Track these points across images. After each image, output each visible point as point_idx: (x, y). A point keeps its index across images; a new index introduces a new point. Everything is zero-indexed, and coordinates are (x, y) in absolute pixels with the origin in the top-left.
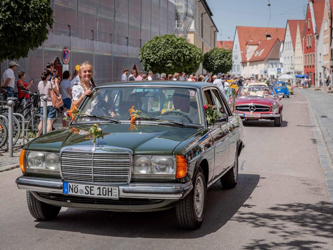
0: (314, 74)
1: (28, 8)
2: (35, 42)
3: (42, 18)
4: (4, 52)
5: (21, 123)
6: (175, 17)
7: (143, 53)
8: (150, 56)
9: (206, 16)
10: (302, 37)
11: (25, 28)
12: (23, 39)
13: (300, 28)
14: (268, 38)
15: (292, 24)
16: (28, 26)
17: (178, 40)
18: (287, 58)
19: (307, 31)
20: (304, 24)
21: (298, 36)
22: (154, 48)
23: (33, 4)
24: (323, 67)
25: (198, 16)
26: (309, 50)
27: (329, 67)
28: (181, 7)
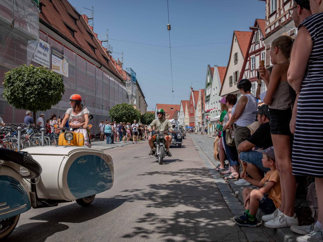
0: (194, 126)
1: (51, 83)
2: (55, 102)
3: (59, 89)
4: (38, 106)
5: (48, 142)
6: (126, 97)
7: (111, 113)
8: (115, 114)
9: (142, 97)
10: (188, 109)
11: (49, 93)
12: (48, 99)
13: (187, 104)
14: (172, 110)
15: (183, 102)
16: (51, 92)
17: (129, 106)
18: (181, 119)
19: (191, 106)
20: (189, 102)
21: (186, 108)
22: (117, 110)
23: (54, 81)
24: (198, 123)
25: (138, 97)
26: (192, 115)
27: (201, 123)
28: (130, 92)
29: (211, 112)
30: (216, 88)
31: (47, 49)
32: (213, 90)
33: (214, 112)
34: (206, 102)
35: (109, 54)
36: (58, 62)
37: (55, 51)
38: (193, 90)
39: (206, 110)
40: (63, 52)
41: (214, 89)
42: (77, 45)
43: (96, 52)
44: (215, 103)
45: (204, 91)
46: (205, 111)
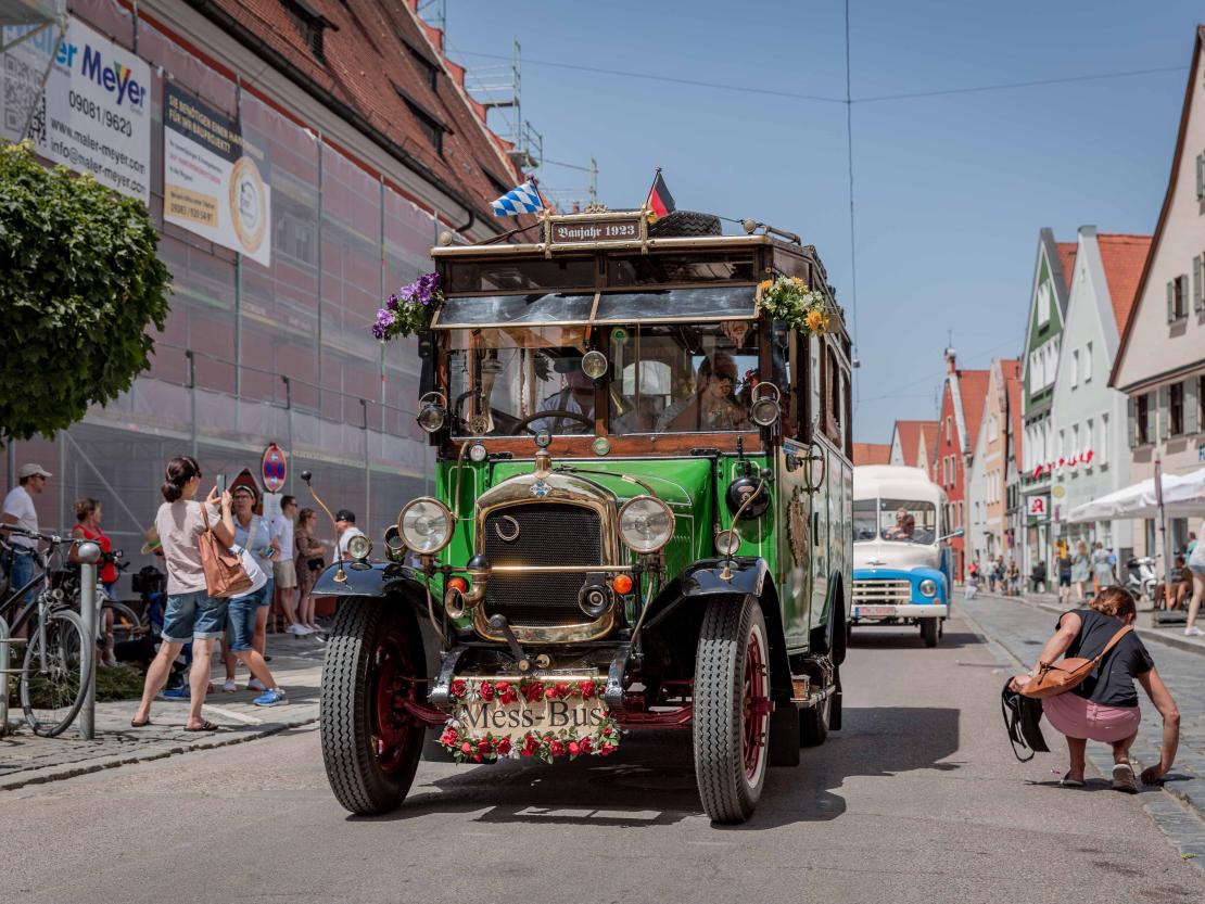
0: (963, 554)
10: (931, 463)
12: (46, 355)
13: (927, 442)
15: (908, 430)
19: (943, 447)
20: (937, 430)
21: (923, 458)
24: (986, 533)
26: (950, 493)
27: (1001, 533)
29: (1061, 479)
30: (1090, 346)
31: (131, 91)
32: (1073, 355)
33: (1075, 475)
34: (1028, 423)
35: (524, 170)
36: (202, 172)
37: (184, 107)
38: (958, 368)
39: (1029, 467)
40: (237, 119)
41: (1076, 354)
42: (328, 93)
43: (447, 151)
44: (1084, 426)
45: (1015, 370)
46: (1020, 473)
